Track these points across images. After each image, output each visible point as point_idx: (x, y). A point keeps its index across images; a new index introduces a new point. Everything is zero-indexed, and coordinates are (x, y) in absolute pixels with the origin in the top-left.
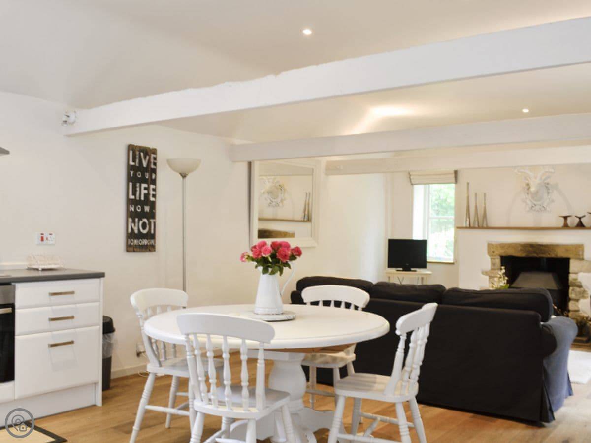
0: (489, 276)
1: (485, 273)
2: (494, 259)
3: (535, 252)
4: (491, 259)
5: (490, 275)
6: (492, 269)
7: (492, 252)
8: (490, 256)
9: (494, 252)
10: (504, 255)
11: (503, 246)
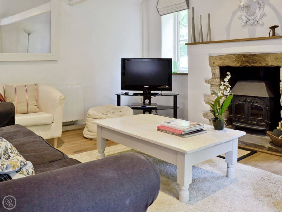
0: (211, 85)
1: (207, 82)
2: (215, 69)
3: (247, 62)
4: (212, 69)
5: (211, 83)
6: (213, 78)
7: (212, 63)
8: (211, 67)
9: (214, 63)
10: (222, 65)
11: (221, 57)
